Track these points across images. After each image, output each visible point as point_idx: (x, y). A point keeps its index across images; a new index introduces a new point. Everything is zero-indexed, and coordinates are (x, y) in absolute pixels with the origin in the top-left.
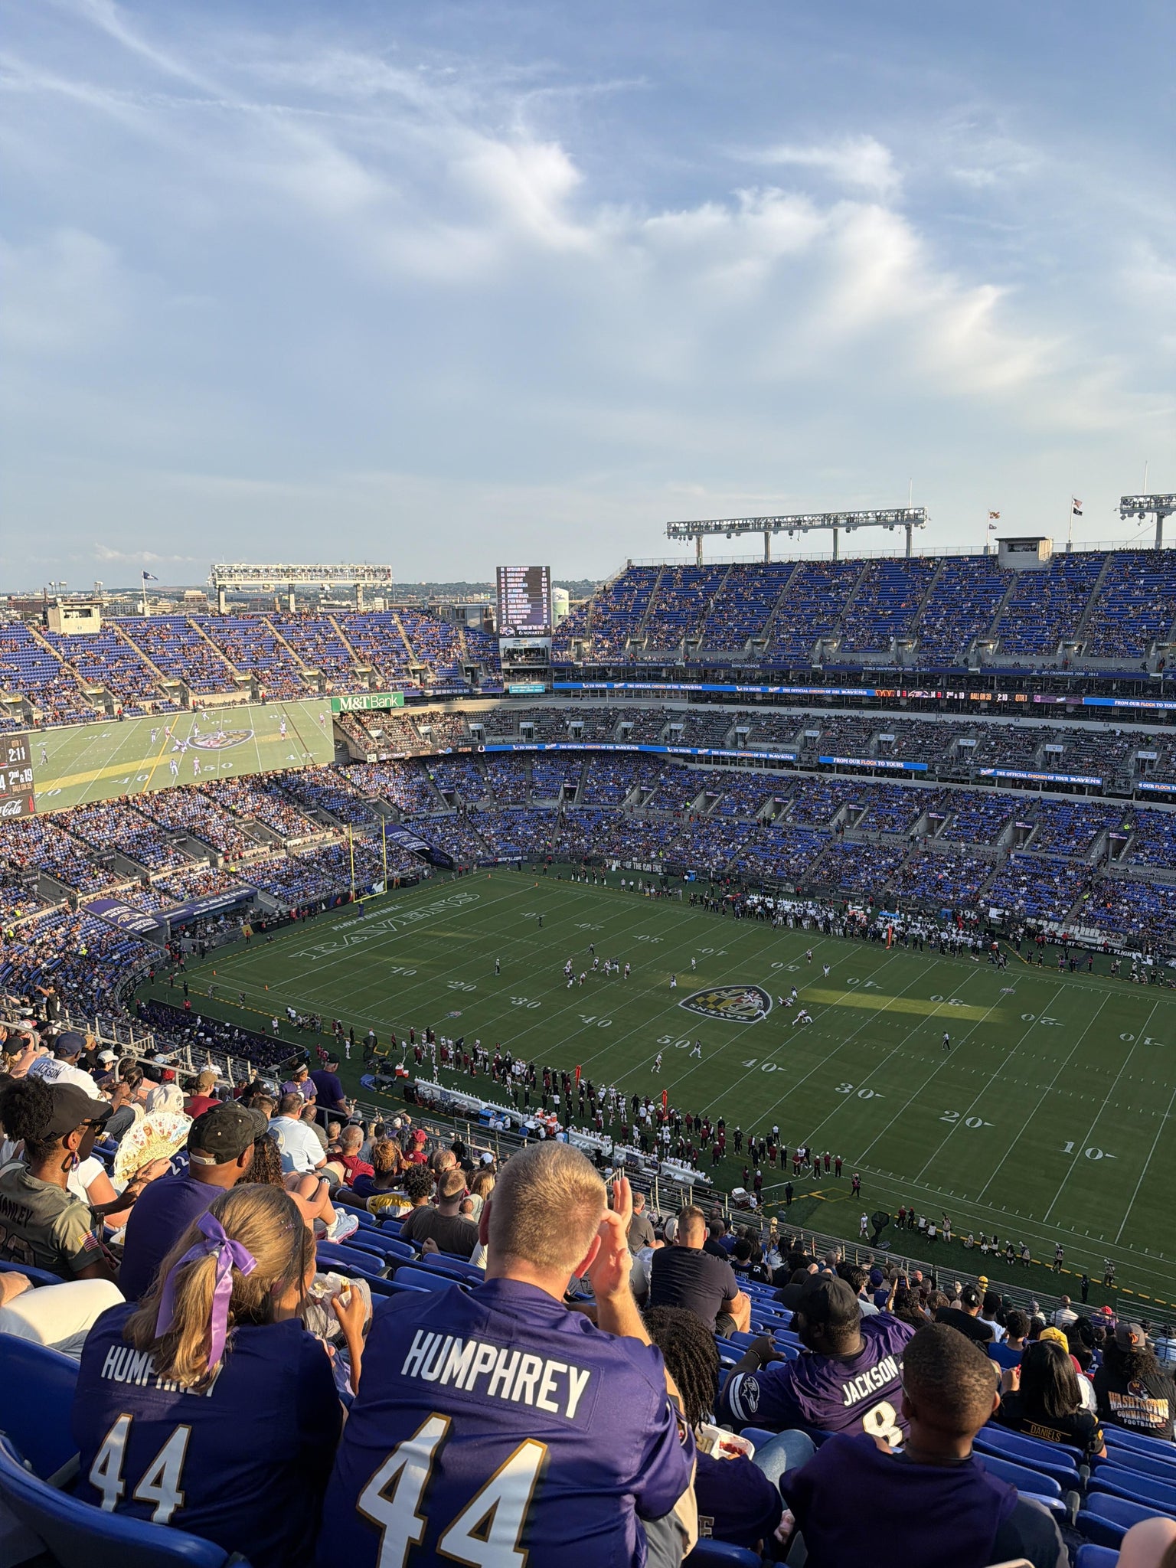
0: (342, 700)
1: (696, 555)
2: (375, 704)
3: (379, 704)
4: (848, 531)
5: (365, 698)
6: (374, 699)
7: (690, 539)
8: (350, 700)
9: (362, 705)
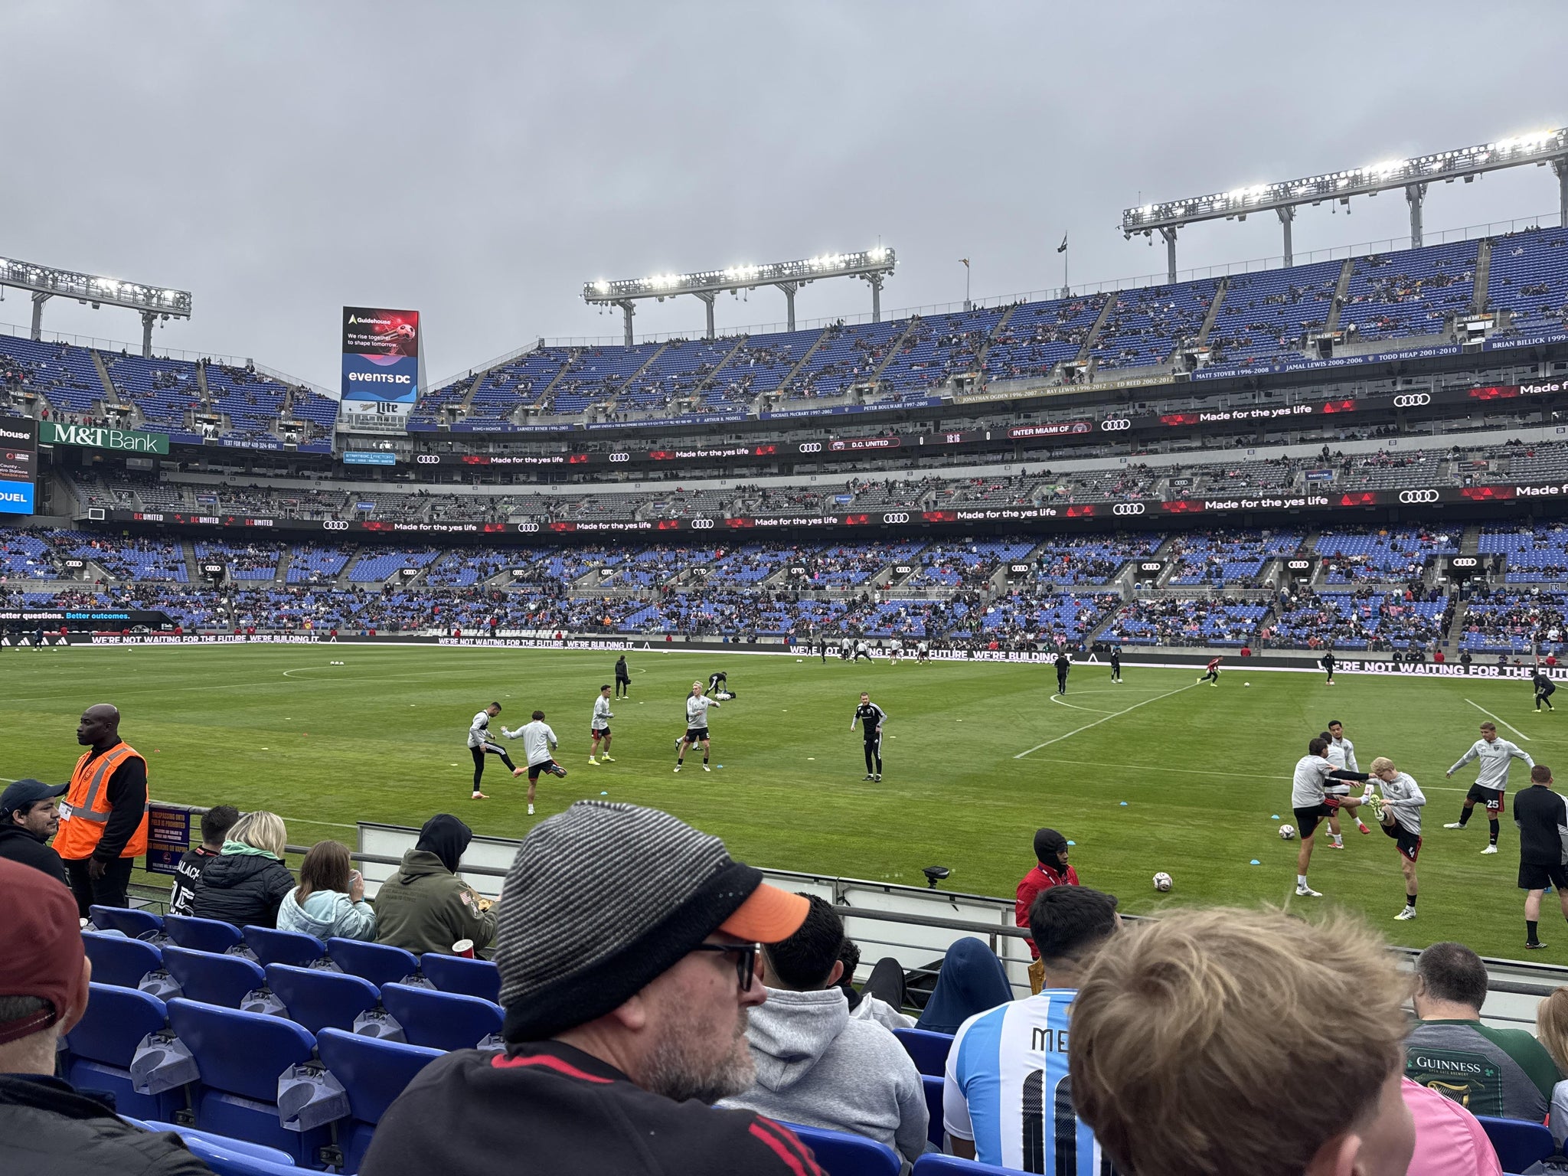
0: (59, 427)
1: (623, 332)
2: (116, 442)
3: (123, 445)
4: (802, 285)
5: (99, 431)
6: (116, 435)
7: (613, 305)
8: (72, 429)
9: (95, 440)
